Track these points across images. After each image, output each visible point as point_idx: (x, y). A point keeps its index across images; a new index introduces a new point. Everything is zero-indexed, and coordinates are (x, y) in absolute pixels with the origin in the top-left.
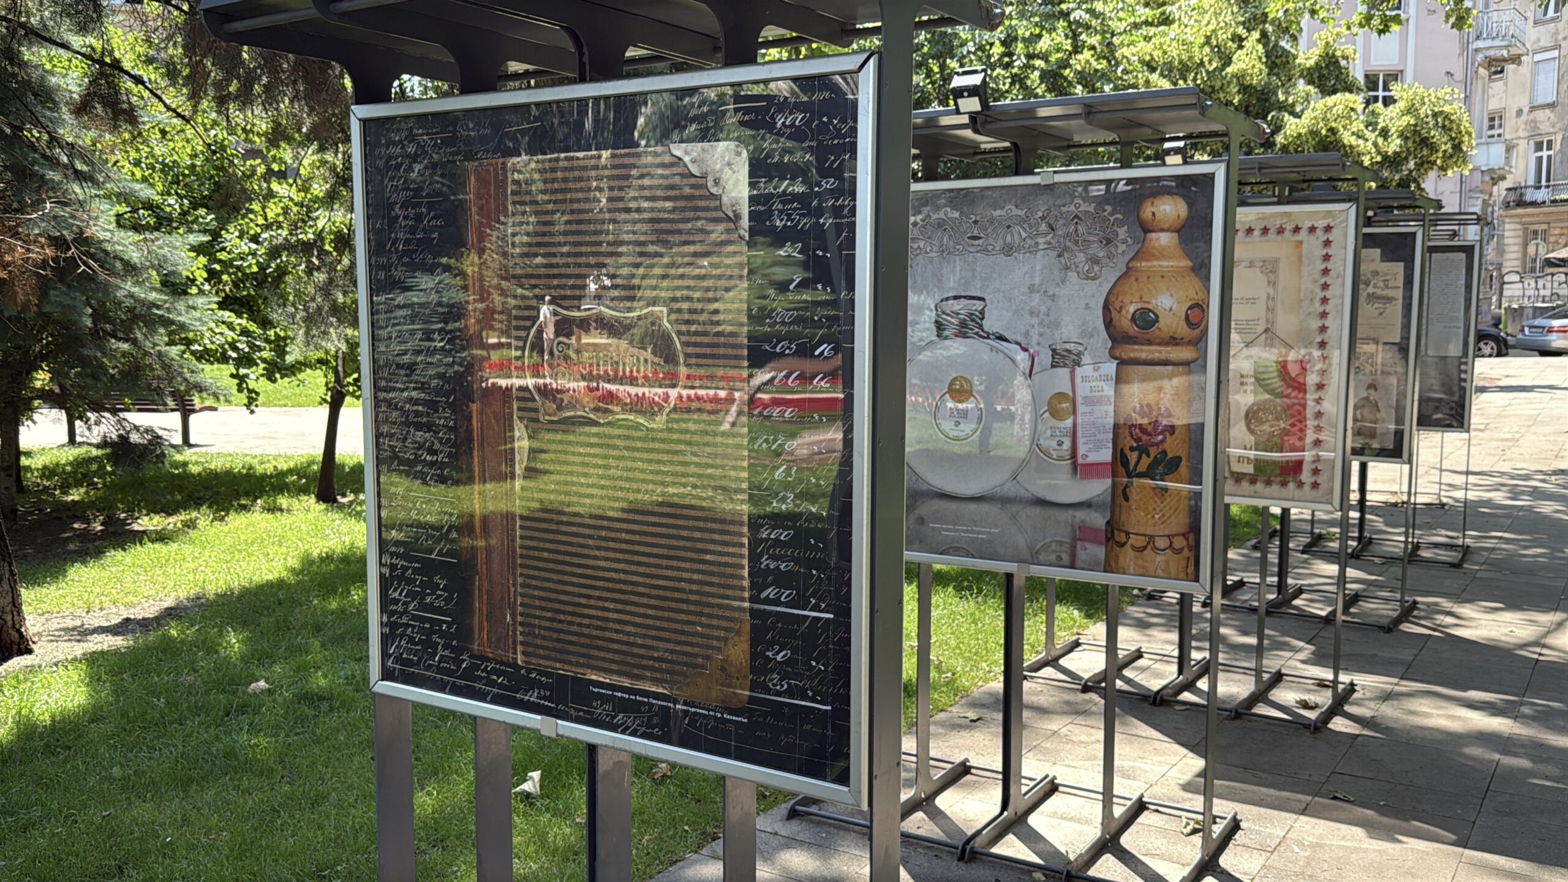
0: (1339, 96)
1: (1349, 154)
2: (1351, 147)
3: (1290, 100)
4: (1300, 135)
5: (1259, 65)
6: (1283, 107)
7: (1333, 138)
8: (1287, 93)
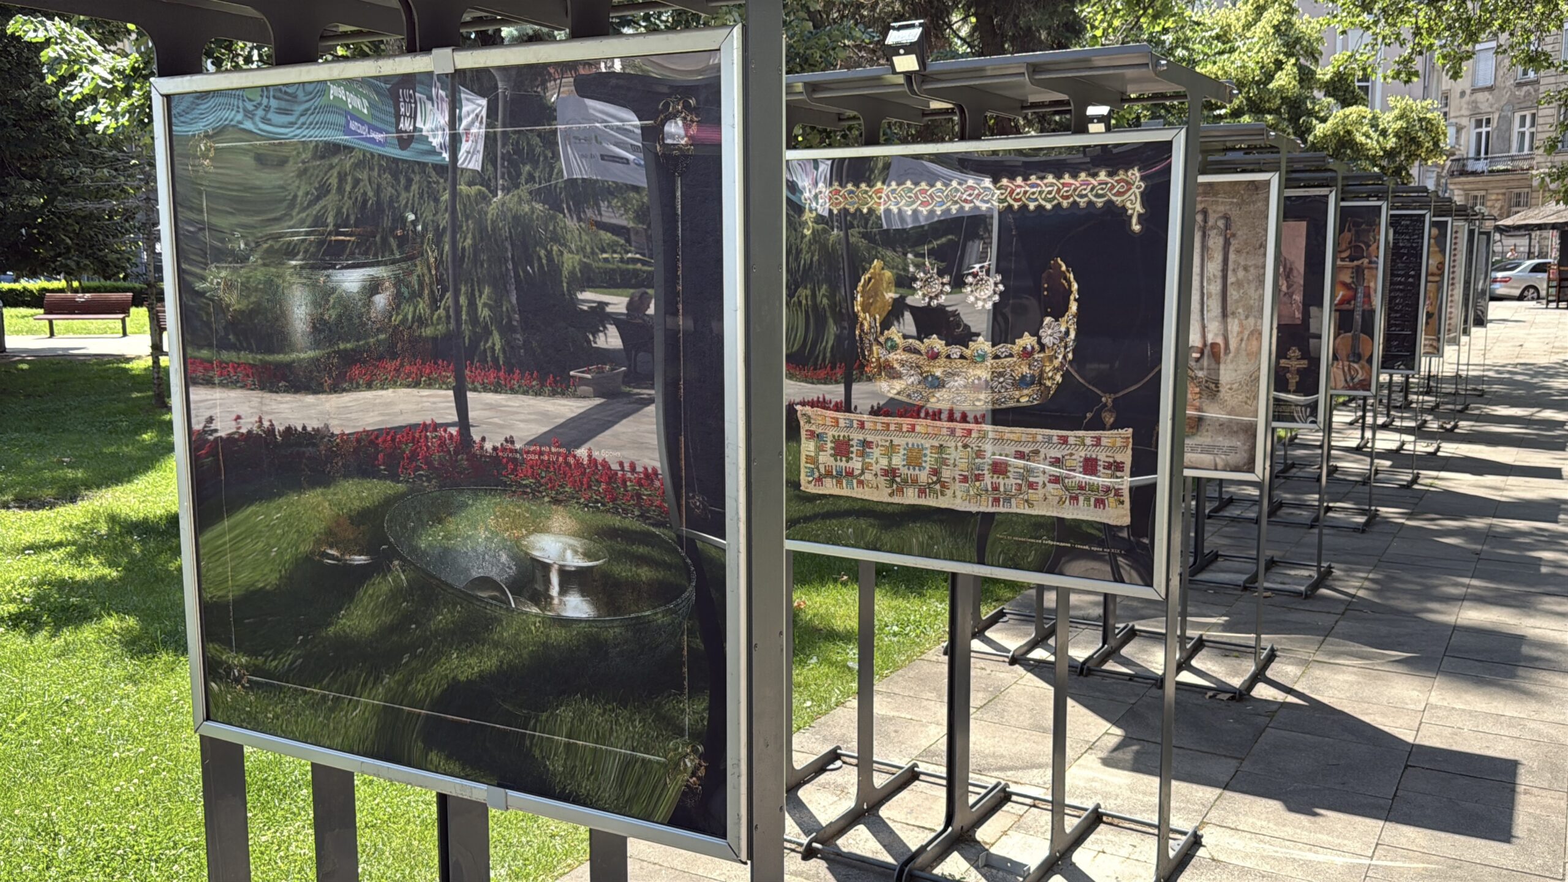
0: (1354, 108)
1: (1359, 151)
2: (1361, 144)
3: (1317, 108)
4: (1325, 136)
5: (1294, 82)
6: (1311, 113)
7: (1347, 138)
8: (1314, 103)
